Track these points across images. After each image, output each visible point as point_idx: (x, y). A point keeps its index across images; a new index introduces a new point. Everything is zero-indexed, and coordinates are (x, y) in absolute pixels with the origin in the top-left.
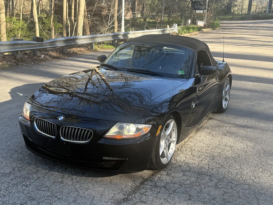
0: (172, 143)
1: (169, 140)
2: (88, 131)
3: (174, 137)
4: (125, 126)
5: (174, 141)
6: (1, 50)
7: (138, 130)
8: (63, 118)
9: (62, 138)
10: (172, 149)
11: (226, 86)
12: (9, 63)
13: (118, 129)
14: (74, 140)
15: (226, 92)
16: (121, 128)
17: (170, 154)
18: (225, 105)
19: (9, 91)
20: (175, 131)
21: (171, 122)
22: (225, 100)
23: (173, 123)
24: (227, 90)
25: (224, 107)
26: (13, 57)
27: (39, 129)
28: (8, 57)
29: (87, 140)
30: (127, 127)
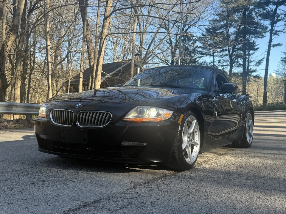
0: (195, 147)
1: (191, 140)
2: (107, 114)
3: (197, 140)
4: (145, 111)
5: (197, 144)
6: (16, 111)
7: (158, 114)
8: (81, 105)
9: (78, 124)
10: (195, 152)
11: (249, 121)
12: (22, 125)
13: (138, 114)
14: (91, 126)
15: (249, 126)
16: (141, 113)
17: (193, 156)
18: (249, 141)
19: (22, 136)
20: (197, 133)
21: (193, 121)
22: (249, 136)
23: (195, 121)
24: (250, 124)
25: (248, 141)
26: (27, 121)
27: (55, 122)
28: (22, 121)
29: (105, 124)
30: (148, 112)
